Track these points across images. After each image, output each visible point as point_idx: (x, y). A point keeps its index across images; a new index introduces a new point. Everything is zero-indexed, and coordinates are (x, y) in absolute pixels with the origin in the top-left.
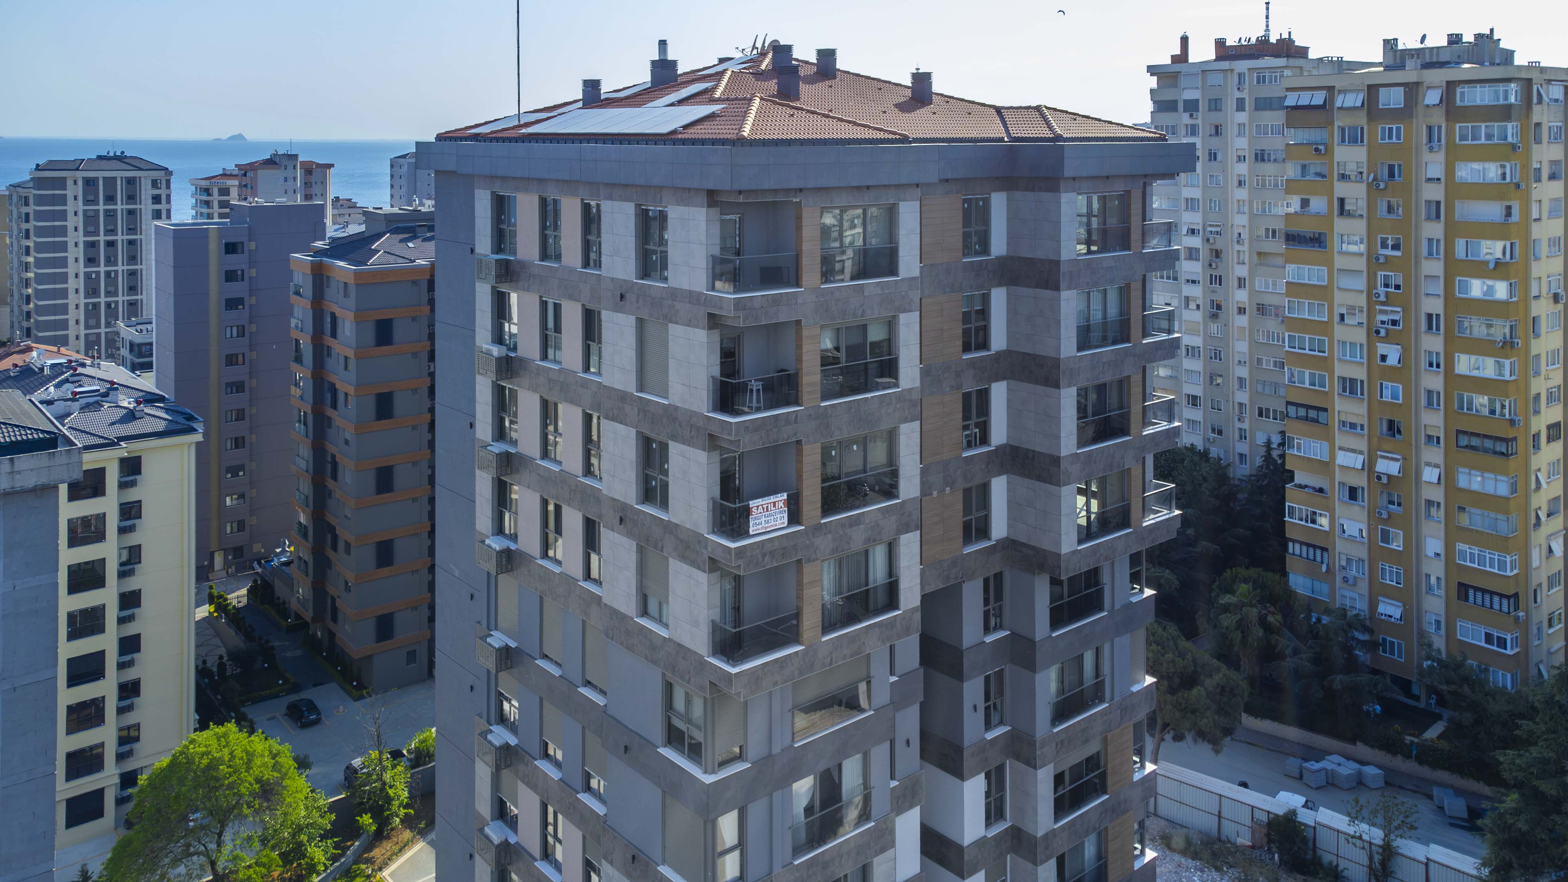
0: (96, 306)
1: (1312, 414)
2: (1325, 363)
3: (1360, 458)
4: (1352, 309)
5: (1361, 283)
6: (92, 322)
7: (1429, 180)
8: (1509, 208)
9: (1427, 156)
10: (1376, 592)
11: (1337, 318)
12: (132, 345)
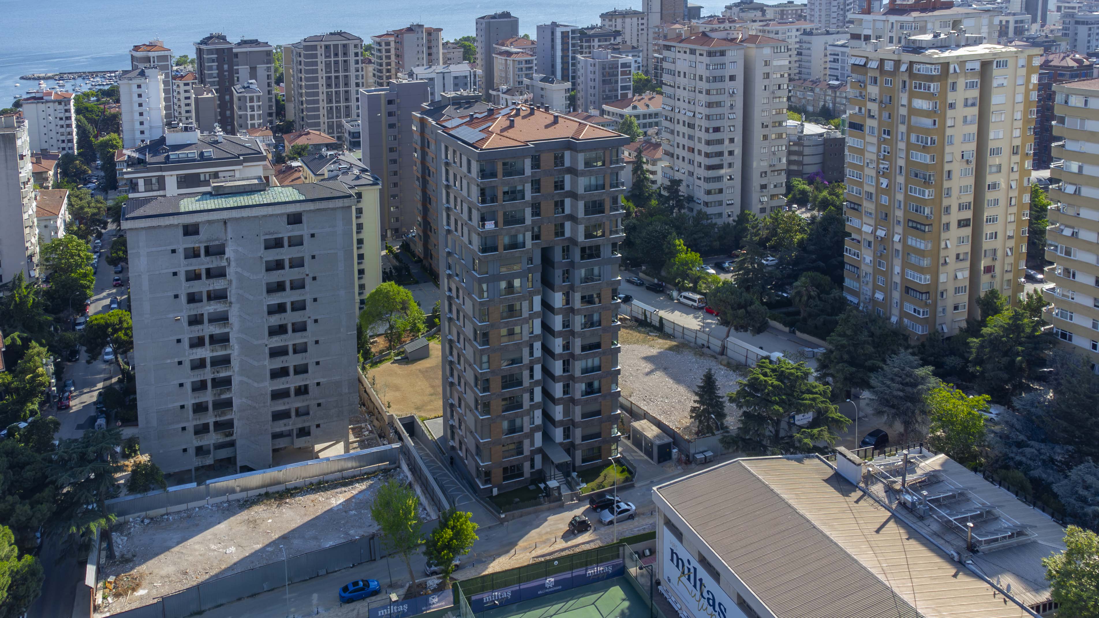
0: (331, 108)
1: (856, 207)
2: (861, 184)
3: (872, 228)
4: (871, 160)
5: (874, 149)
6: (330, 116)
7: (902, 105)
8: (935, 121)
9: (901, 95)
10: (876, 288)
11: (866, 164)
12: (349, 132)
